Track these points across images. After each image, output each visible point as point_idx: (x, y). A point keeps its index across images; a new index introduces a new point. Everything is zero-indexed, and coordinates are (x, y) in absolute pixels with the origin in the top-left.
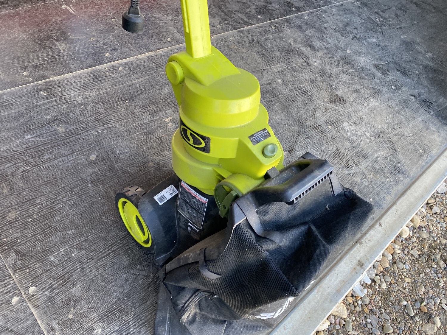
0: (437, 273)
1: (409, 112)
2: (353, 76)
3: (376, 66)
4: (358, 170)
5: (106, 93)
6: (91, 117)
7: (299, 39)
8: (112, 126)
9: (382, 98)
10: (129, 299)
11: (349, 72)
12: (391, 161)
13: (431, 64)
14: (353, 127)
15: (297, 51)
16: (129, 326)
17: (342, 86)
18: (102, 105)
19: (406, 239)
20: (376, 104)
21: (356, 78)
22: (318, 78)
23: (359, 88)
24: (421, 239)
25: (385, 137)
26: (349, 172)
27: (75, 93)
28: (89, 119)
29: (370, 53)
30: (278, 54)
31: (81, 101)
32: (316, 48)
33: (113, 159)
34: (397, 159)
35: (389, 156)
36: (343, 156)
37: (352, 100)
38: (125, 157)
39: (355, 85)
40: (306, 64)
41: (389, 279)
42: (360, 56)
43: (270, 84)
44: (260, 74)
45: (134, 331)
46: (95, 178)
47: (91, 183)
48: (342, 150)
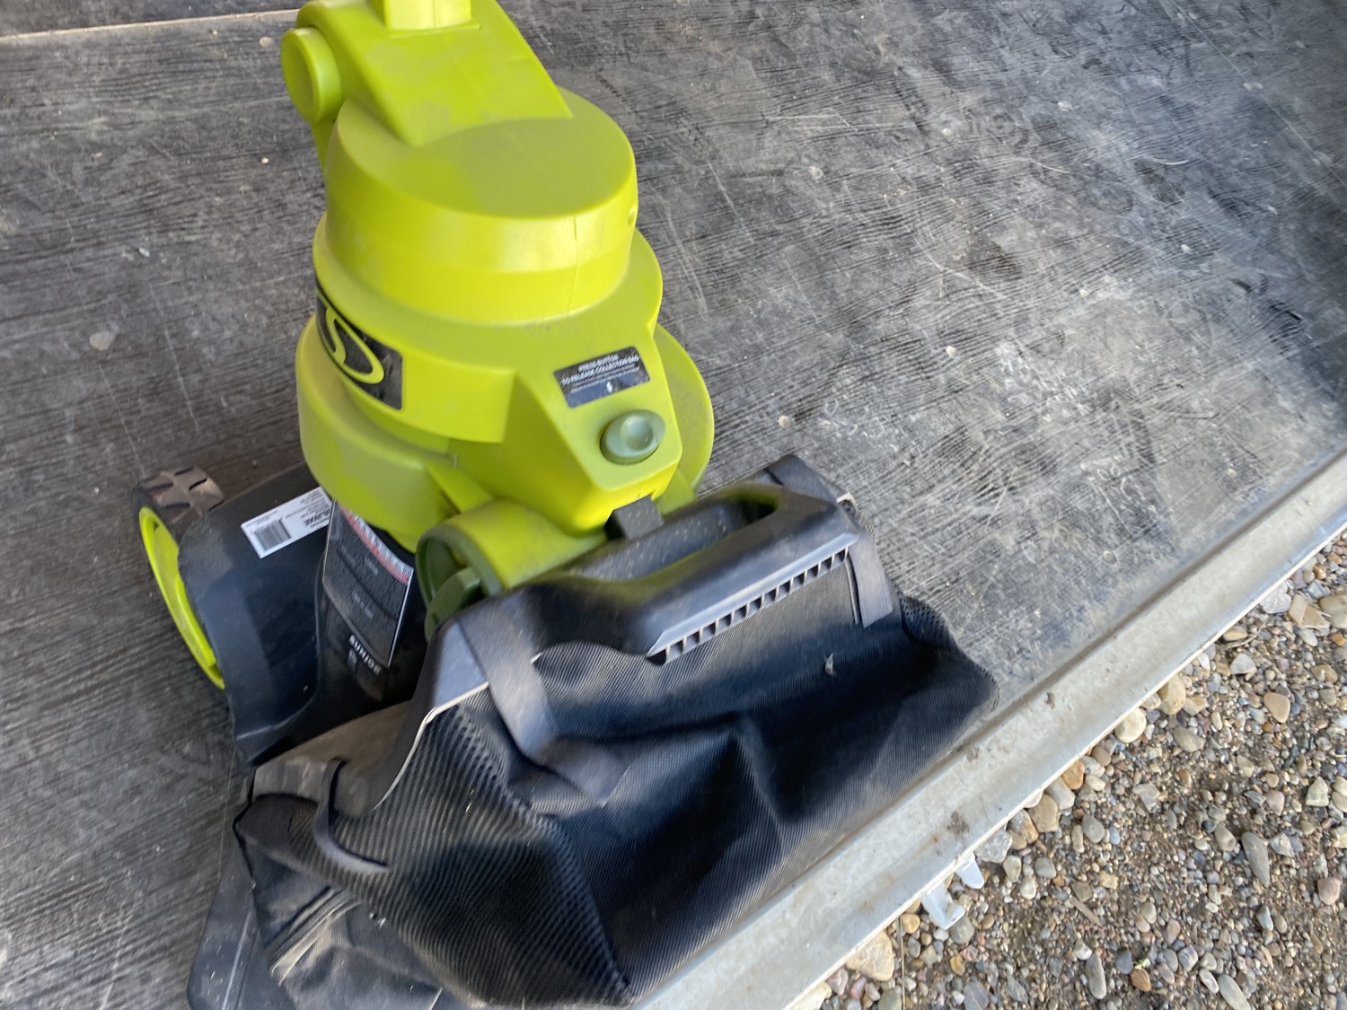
0: (1205, 866)
1: (1218, 338)
2: (1062, 189)
3: (1145, 170)
4: (1014, 507)
5: (195, 120)
6: (123, 197)
7: (908, 38)
8: (193, 238)
9: (1143, 279)
10: (131, 855)
11: (1050, 174)
12: (1129, 491)
13: (1322, 190)
14: (1028, 363)
15: (893, 76)
16: (109, 954)
17: (1019, 220)
18: (174, 161)
19: (1130, 749)
20: (1117, 297)
21: (1071, 200)
22: (947, 180)
23: (1073, 234)
24: (1177, 752)
25: (1124, 410)
26: (984, 510)
27: (83, 103)
28: (115, 203)
29: (1131, 122)
30: (826, 76)
31: (100, 133)
32: (960, 77)
33: (174, 357)
34: (1148, 488)
35: (1126, 474)
36: (975, 453)
37: (1042, 268)
38: (218, 353)
39: (1064, 222)
40: (913, 126)
41: (1049, 871)
42: (1098, 126)
43: (780, 173)
44: (752, 136)
45: (127, 971)
46: (93, 415)
47: (75, 431)
48: (976, 434)
